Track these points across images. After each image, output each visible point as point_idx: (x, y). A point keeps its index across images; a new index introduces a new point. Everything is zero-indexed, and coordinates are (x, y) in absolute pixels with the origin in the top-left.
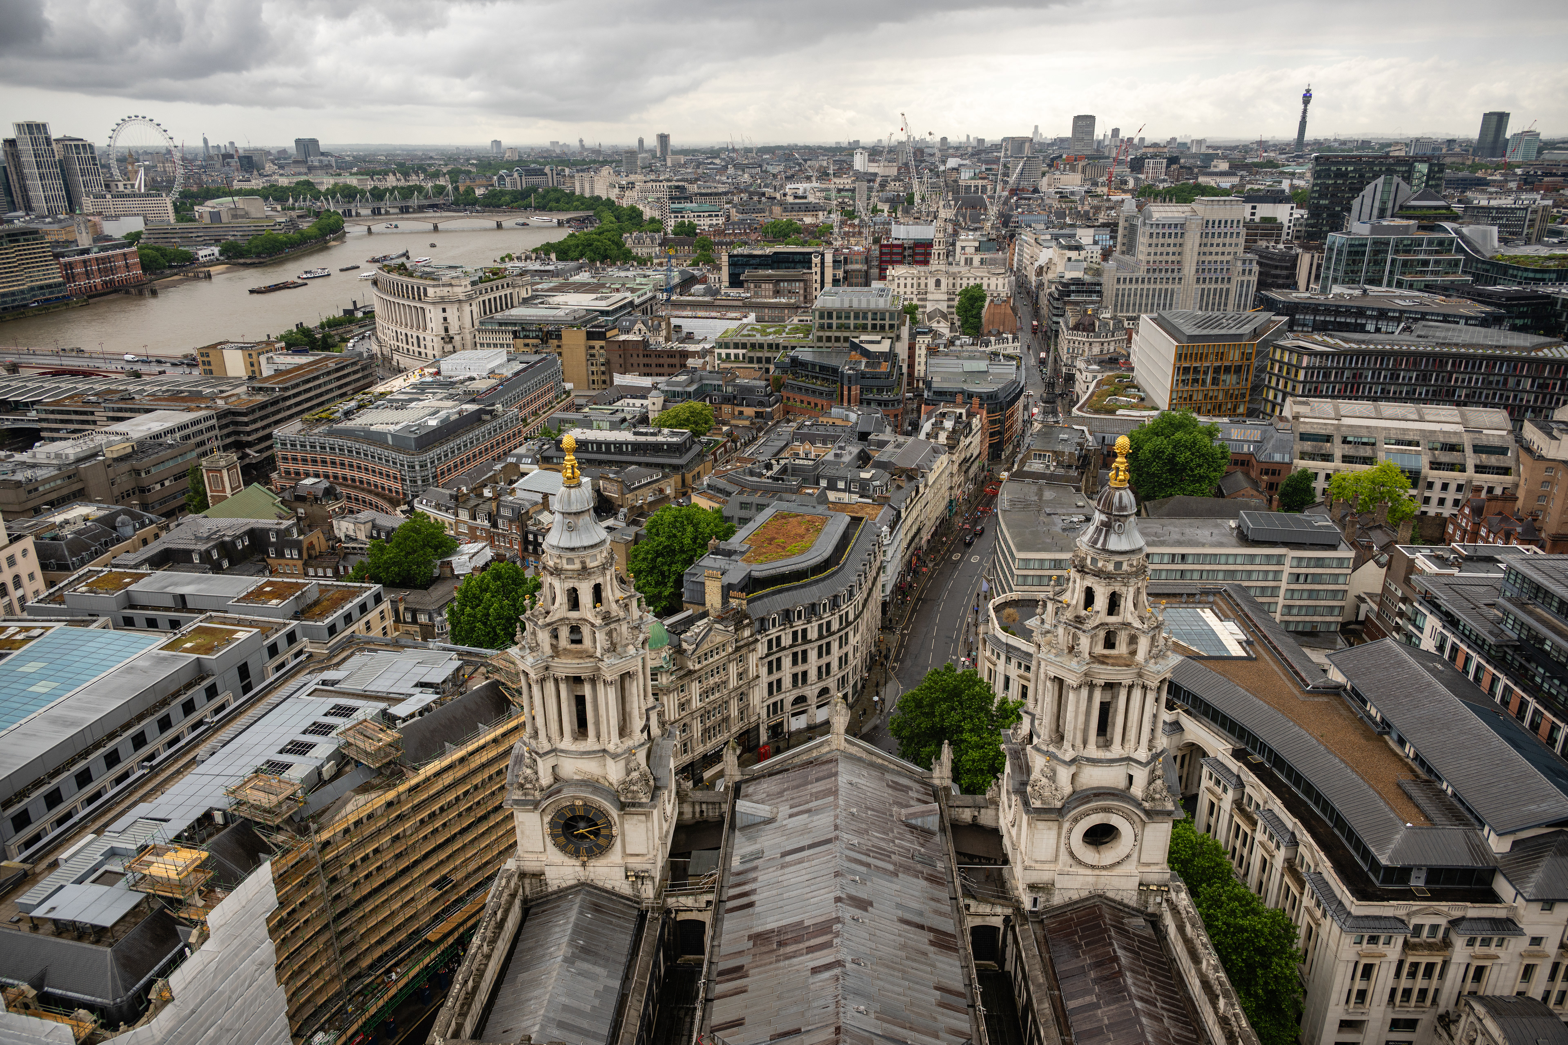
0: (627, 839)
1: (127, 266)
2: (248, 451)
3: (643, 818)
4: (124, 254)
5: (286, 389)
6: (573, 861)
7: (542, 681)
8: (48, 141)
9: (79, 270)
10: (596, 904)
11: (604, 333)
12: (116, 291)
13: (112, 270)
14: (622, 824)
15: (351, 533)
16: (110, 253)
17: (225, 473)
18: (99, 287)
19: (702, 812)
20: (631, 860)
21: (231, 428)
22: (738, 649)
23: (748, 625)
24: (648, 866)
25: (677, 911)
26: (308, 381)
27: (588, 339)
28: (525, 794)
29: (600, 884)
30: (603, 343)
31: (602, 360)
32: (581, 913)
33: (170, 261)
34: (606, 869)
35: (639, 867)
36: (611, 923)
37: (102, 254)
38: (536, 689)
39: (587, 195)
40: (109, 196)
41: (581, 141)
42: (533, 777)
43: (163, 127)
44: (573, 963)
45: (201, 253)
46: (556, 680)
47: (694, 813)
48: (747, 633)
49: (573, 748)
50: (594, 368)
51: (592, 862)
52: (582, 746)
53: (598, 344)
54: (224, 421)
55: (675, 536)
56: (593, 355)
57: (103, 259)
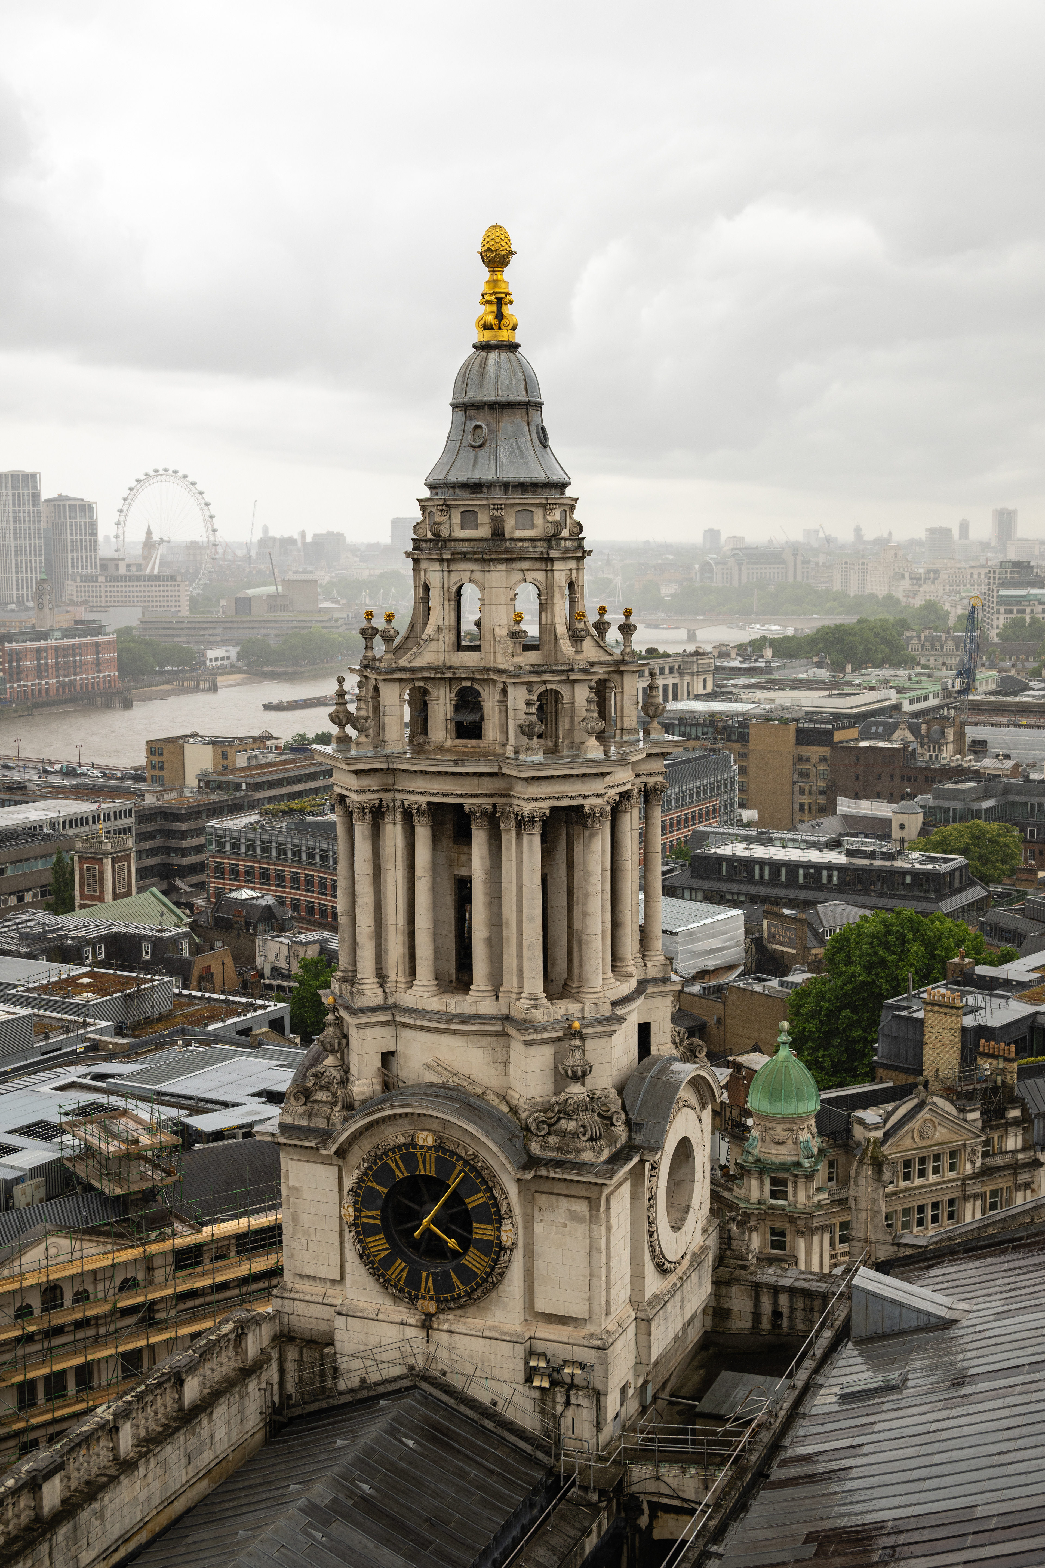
0: (541, 1266)
1: (98, 664)
2: (178, 882)
3: (581, 1207)
4: (97, 644)
5: (259, 787)
6: (401, 1312)
7: (377, 814)
8: (36, 496)
9: (28, 663)
10: (436, 1427)
11: (830, 733)
12: (72, 700)
13: (76, 667)
14: (529, 1222)
15: (283, 964)
16: (78, 640)
17: (108, 863)
18: (53, 692)
19: (777, 1314)
20: (545, 1331)
21: (158, 842)
22: (986, 1172)
23: (1016, 1122)
24: (587, 1356)
25: (656, 1508)
26: (298, 780)
27: (799, 742)
28: (310, 1115)
29: (457, 1382)
30: (825, 751)
31: (822, 784)
32: (392, 1432)
33: (162, 665)
34: (479, 1345)
35: (561, 1352)
36: (463, 1475)
37: (66, 642)
38: (361, 831)
39: (853, 591)
40: (102, 579)
41: (858, 530)
42: (337, 1075)
43: (199, 487)
44: (327, 1523)
45: (211, 654)
46: (408, 816)
47: (757, 1316)
48: (1013, 1142)
49: (435, 1003)
50: (806, 799)
51: (447, 1321)
52: (456, 1004)
53: (817, 752)
54: (148, 827)
55: (883, 962)
56: (804, 775)
57: (65, 648)
